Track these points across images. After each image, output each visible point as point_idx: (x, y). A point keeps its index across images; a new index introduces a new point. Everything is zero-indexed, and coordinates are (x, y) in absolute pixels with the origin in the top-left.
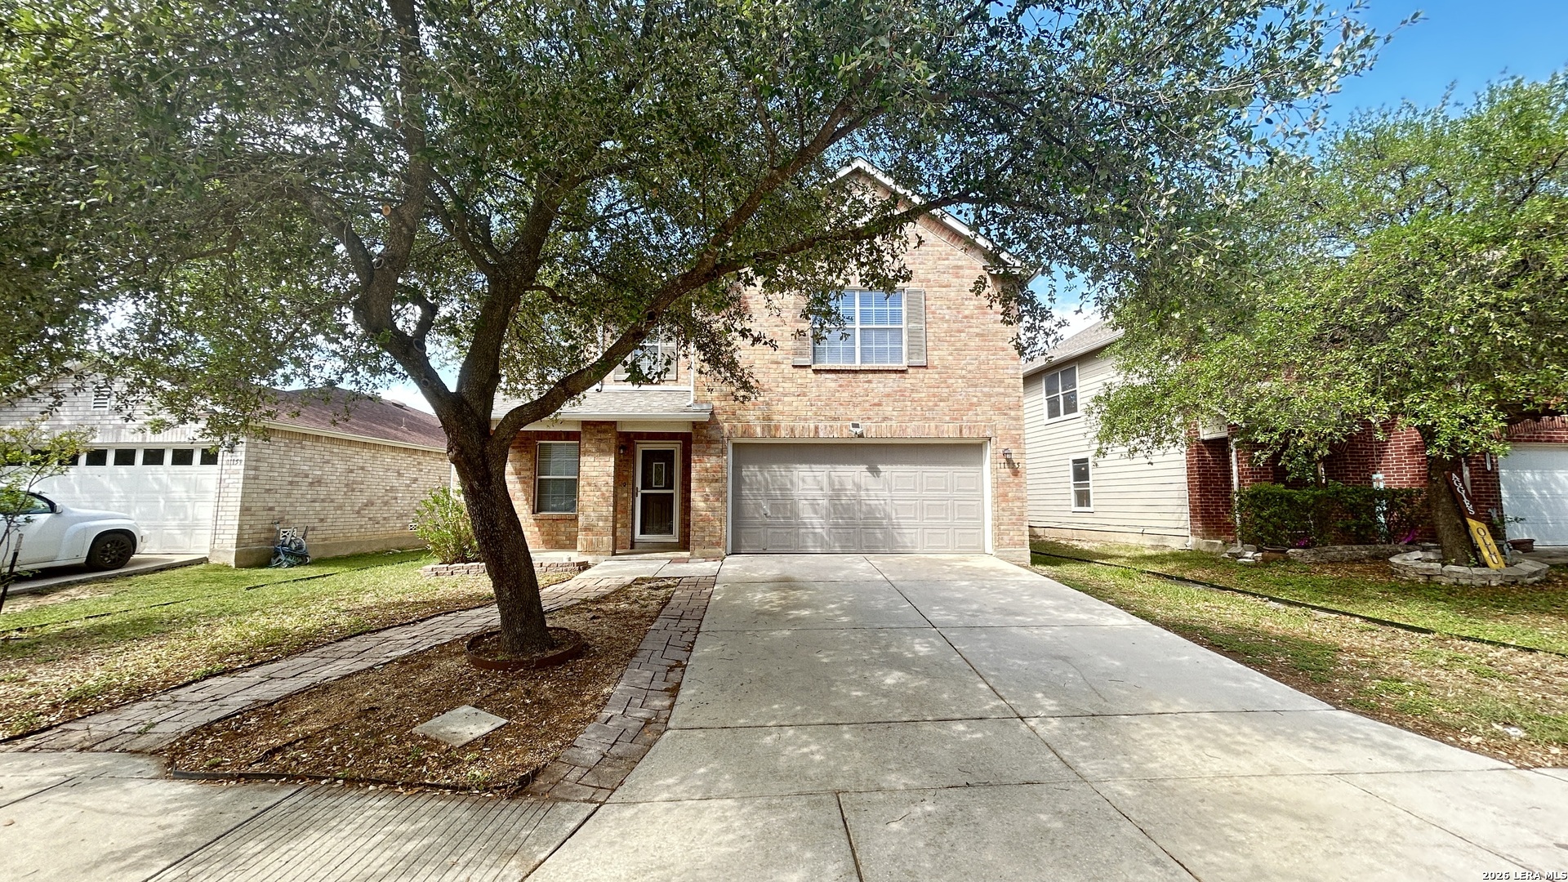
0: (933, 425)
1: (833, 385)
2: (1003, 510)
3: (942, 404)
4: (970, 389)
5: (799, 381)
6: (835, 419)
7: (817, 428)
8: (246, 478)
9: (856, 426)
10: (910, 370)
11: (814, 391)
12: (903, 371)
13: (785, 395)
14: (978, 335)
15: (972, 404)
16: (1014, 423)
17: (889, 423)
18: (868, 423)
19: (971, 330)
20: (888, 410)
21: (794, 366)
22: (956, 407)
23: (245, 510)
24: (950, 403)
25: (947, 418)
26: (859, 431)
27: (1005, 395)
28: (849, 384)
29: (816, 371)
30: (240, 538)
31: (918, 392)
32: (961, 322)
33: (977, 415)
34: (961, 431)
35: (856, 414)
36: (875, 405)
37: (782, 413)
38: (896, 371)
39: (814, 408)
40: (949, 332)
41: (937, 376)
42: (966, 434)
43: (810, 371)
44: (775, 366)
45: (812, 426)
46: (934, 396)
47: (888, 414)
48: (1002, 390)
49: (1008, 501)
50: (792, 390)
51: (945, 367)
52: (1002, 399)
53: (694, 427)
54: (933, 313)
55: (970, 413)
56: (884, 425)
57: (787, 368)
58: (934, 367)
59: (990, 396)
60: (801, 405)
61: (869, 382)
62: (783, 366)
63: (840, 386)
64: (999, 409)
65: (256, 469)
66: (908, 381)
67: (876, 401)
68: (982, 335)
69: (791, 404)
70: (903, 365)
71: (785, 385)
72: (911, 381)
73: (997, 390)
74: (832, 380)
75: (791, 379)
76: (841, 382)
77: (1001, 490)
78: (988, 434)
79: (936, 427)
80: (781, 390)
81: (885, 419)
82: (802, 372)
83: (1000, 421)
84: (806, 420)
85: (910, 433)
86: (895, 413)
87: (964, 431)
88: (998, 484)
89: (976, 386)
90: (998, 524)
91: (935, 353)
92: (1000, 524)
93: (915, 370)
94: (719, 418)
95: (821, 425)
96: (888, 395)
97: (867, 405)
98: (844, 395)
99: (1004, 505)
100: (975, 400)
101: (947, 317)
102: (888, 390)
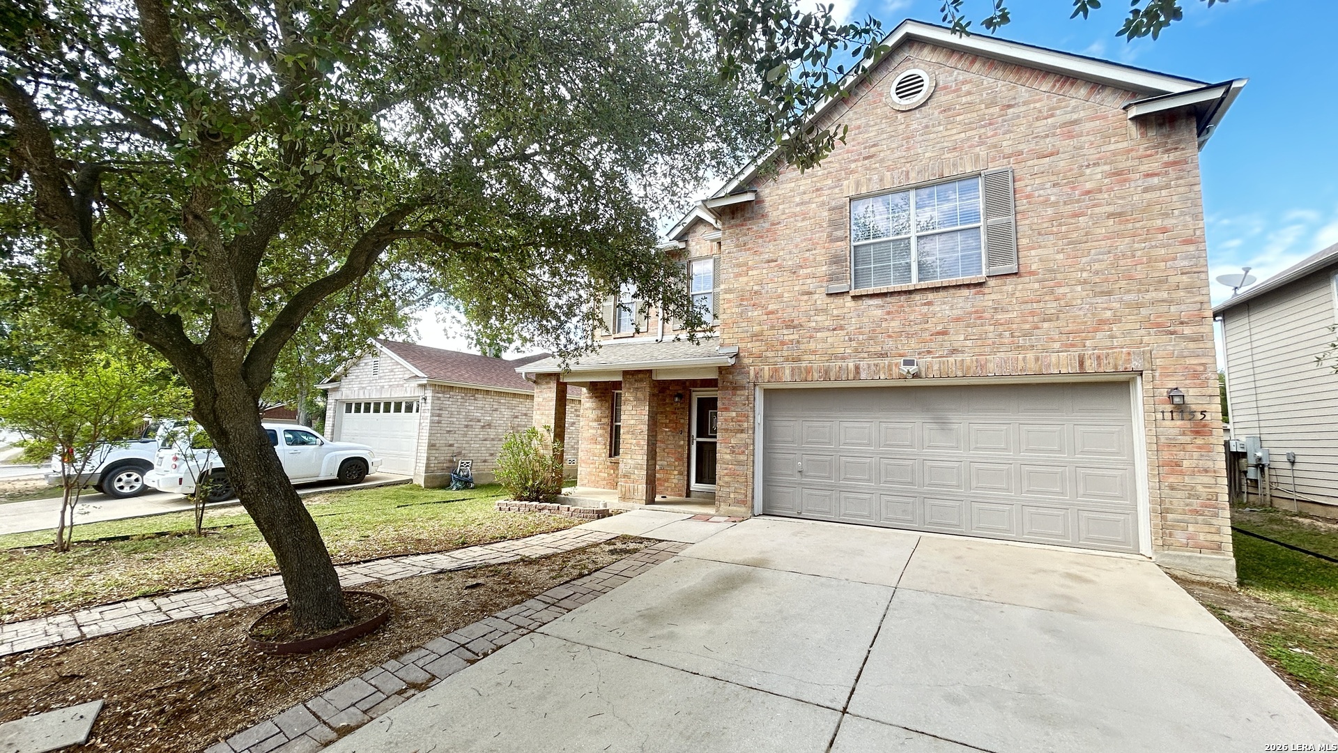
0: (1030, 355)
1: (879, 313)
2: (1172, 488)
3: (1046, 325)
4: (1099, 300)
5: (835, 312)
6: (883, 355)
7: (857, 368)
8: (432, 422)
9: (909, 363)
10: (992, 282)
11: (854, 323)
12: (980, 284)
13: (818, 330)
14: (1110, 215)
15: (1102, 322)
16: (1192, 345)
17: (959, 357)
18: (929, 359)
19: (1097, 210)
20: (958, 339)
21: (830, 295)
22: (1071, 327)
23: (431, 446)
24: (1061, 323)
25: (1057, 345)
26: (913, 369)
27: (1170, 302)
28: (901, 310)
29: (855, 298)
30: (428, 466)
31: (1004, 311)
32: (1078, 201)
33: (1112, 337)
34: (1081, 363)
35: (910, 347)
36: (938, 333)
37: (814, 352)
38: (968, 286)
39: (854, 344)
40: (1057, 219)
41: (1036, 286)
42: (1090, 366)
43: (849, 298)
44: (806, 297)
45: (851, 365)
46: (1033, 314)
47: (956, 345)
48: (1165, 295)
49: (1182, 474)
50: (827, 323)
51: (1051, 271)
52: (1164, 308)
53: (720, 373)
54: (1028, 197)
55: (1099, 335)
56: (951, 360)
57: (820, 299)
58: (1032, 273)
59: (1139, 306)
60: (837, 342)
61: (929, 304)
62: (816, 296)
63: (888, 313)
64: (1158, 325)
65: (439, 415)
66: (988, 298)
67: (939, 328)
68: (1120, 214)
69: (825, 340)
70: (981, 277)
71: (819, 318)
72: (993, 297)
73: (1153, 295)
74: (878, 306)
75: (825, 311)
76: (889, 308)
77: (1166, 456)
78: (1136, 364)
79: (1037, 359)
80: (814, 324)
81: (954, 351)
82: (839, 301)
83: (1162, 347)
84: (843, 358)
85: (992, 368)
86: (969, 343)
87: (1087, 363)
88: (1157, 446)
89: (1109, 293)
90: (1161, 511)
91: (1033, 252)
92: (1167, 511)
93: (999, 281)
94: (746, 361)
95: (863, 364)
96: (958, 319)
97: (926, 335)
98: (893, 324)
99: (1172, 479)
100: (1109, 314)
101: (1053, 198)
102: (959, 312)
